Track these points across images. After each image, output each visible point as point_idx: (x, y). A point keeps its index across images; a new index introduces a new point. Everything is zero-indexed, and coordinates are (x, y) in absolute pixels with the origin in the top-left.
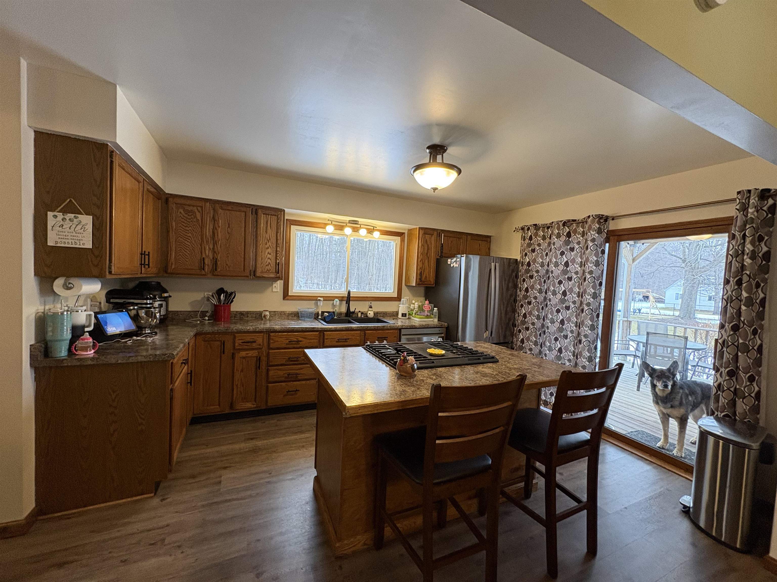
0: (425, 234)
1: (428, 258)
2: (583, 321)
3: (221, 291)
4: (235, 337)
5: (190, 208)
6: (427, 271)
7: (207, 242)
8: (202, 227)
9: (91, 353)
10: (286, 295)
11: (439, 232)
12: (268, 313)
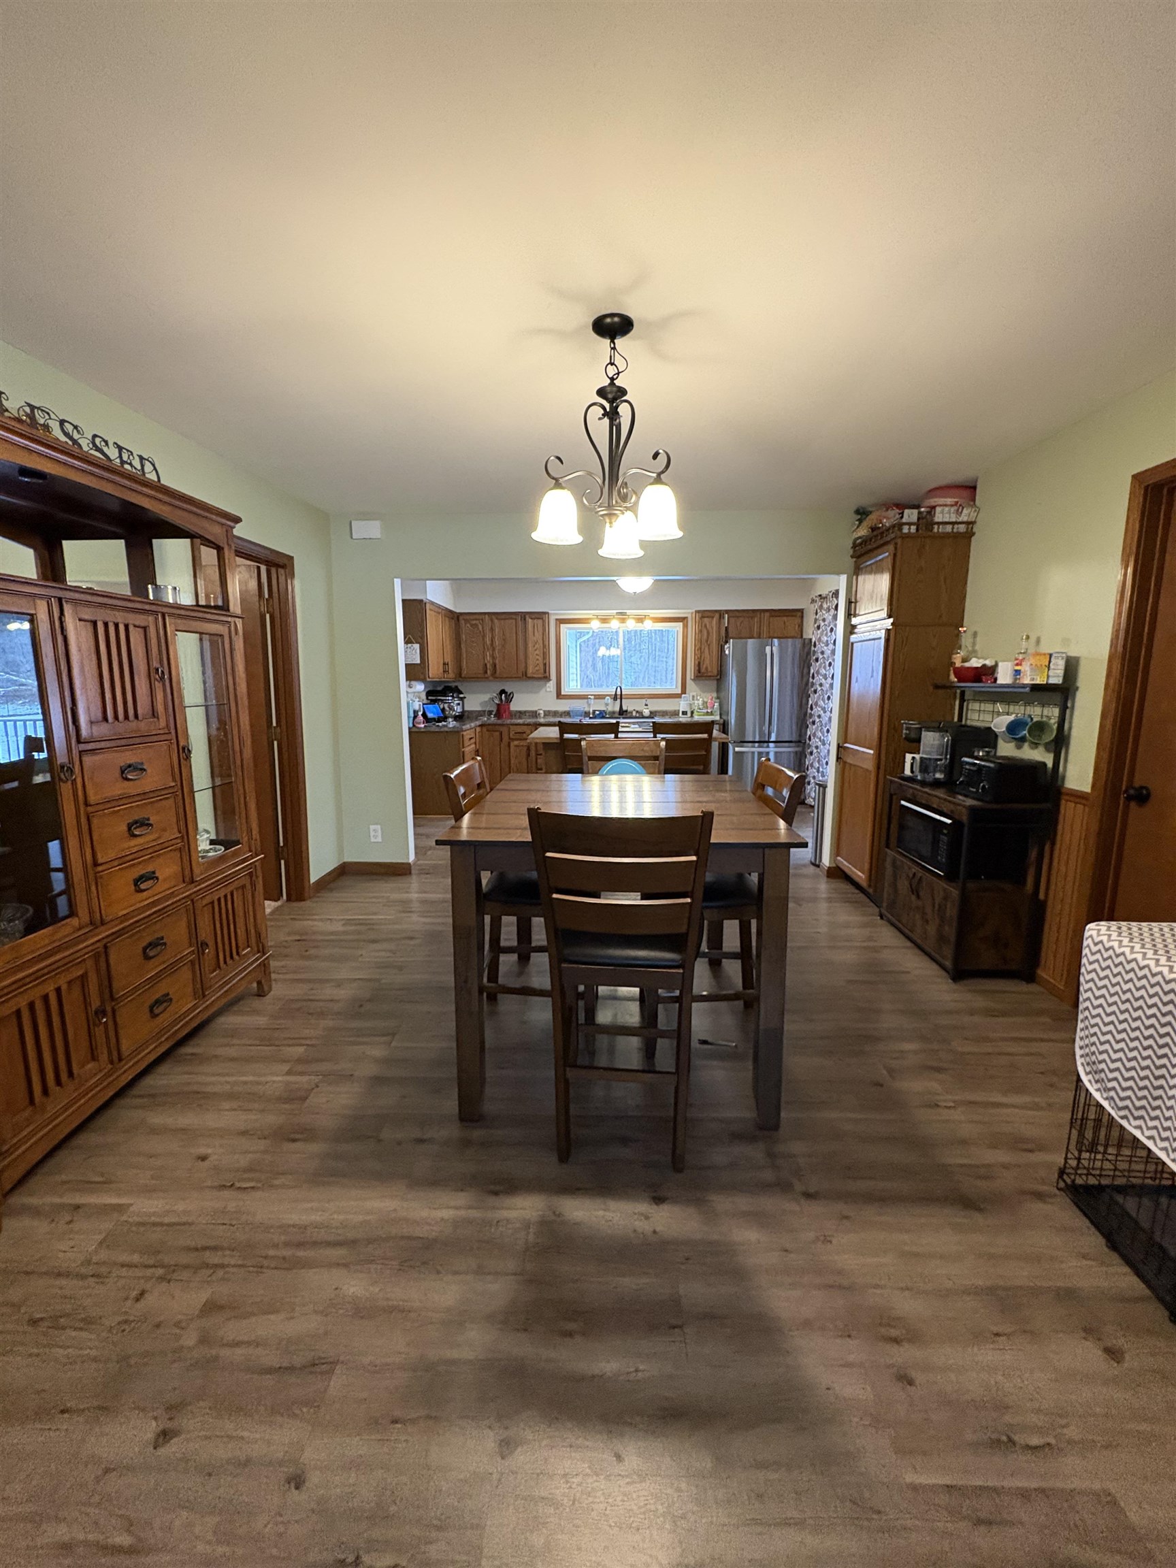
0: (703, 617)
1: (709, 645)
2: (817, 702)
3: (503, 692)
4: (509, 729)
5: (474, 622)
6: (707, 662)
7: (488, 649)
8: (484, 636)
9: (422, 726)
10: (559, 695)
11: (721, 613)
12: (541, 712)
